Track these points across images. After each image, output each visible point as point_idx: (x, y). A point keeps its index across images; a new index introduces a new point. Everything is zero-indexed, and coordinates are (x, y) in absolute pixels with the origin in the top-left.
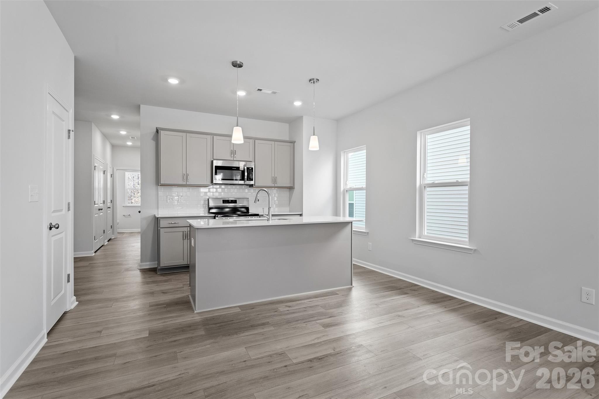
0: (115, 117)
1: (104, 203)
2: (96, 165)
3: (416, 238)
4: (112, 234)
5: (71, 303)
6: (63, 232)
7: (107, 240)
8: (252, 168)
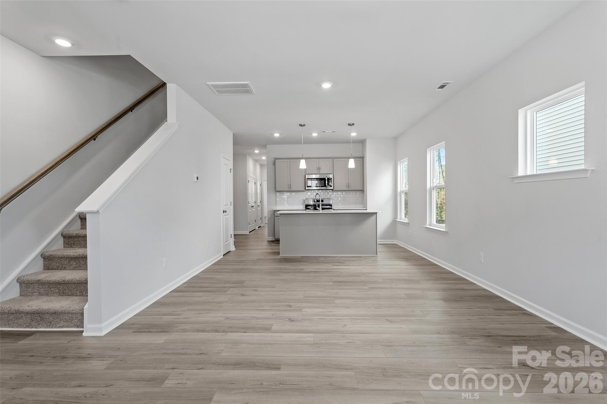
0: (257, 152)
1: (255, 203)
2: (250, 179)
3: (426, 225)
4: (262, 224)
5: (233, 248)
6: (228, 215)
7: (257, 227)
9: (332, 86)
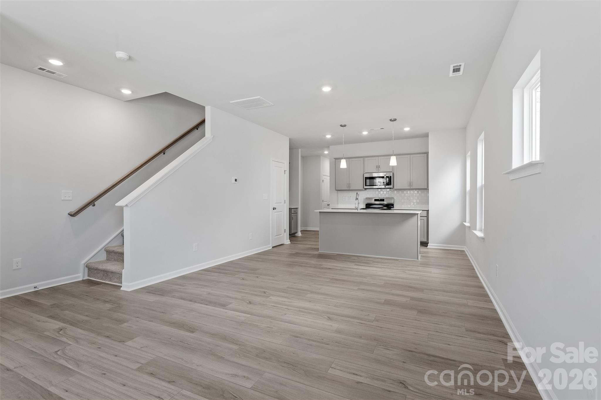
6: (281, 212)
8: (391, 177)
9: (332, 90)
